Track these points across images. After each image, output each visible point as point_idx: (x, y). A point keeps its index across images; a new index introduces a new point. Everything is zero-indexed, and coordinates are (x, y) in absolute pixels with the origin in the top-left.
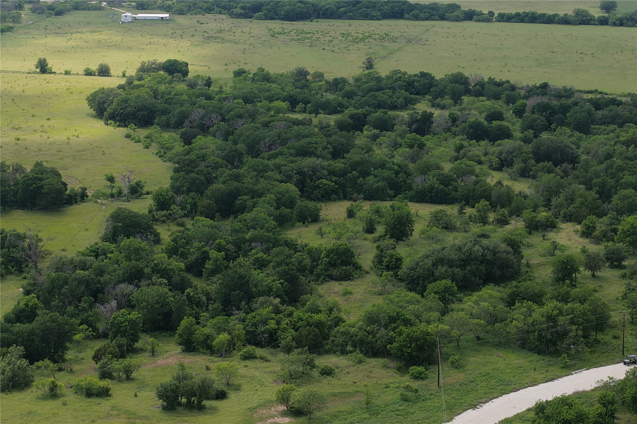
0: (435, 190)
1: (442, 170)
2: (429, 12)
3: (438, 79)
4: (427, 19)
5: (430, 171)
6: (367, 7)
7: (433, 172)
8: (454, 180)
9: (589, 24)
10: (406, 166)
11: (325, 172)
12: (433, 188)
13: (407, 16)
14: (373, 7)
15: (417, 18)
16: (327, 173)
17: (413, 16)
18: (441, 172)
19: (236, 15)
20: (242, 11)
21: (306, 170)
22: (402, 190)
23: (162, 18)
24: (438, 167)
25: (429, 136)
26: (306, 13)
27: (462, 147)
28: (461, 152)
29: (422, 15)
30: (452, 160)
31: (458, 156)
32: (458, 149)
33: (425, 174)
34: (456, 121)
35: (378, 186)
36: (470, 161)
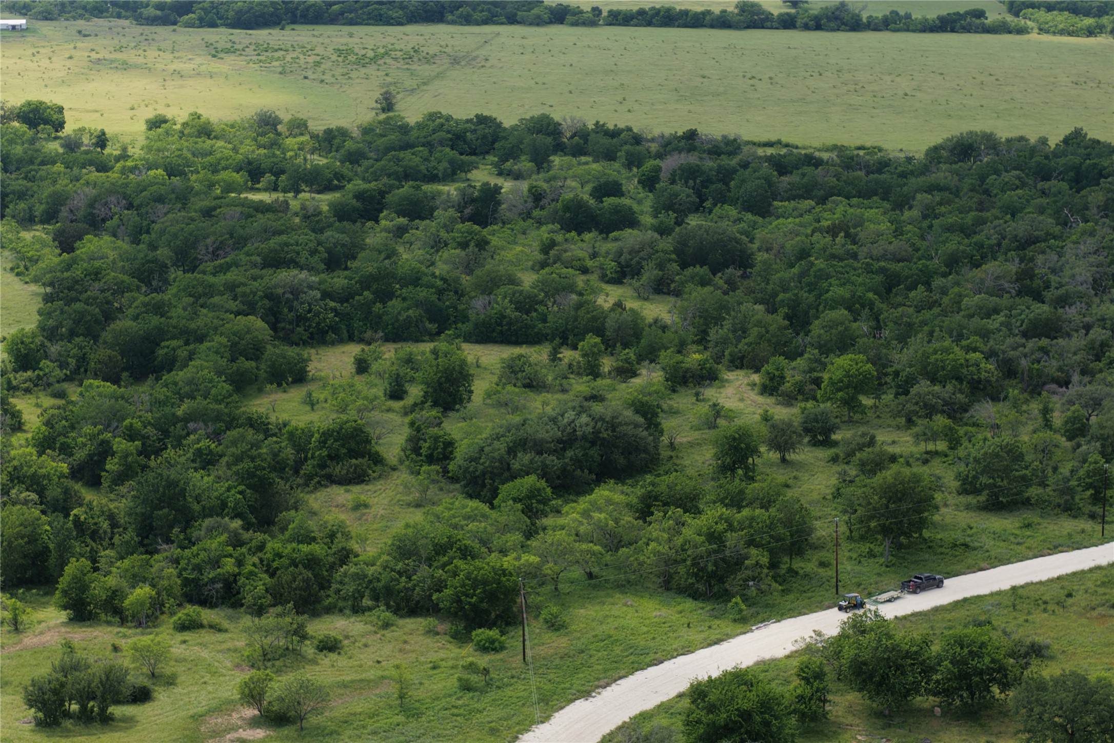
0: (507, 320)
1: (518, 285)
2: (489, 10)
3: (507, 126)
4: (485, 22)
5: (498, 287)
6: (381, 3)
7: (502, 290)
8: (541, 302)
9: (763, 27)
10: (457, 280)
11: (316, 294)
12: (503, 317)
13: (450, 17)
15: (467, 20)
16: (319, 296)
17: (461, 16)
18: (518, 288)
19: (147, 19)
20: (159, 13)
21: (280, 290)
22: (451, 321)
23: (14, 27)
24: (512, 281)
25: (495, 227)
26: (272, 15)
27: (552, 244)
28: (552, 252)
29: (476, 16)
30: (536, 268)
31: (546, 259)
32: (547, 248)
33: (490, 293)
34: (540, 200)
35: (408, 317)
36: (567, 268)
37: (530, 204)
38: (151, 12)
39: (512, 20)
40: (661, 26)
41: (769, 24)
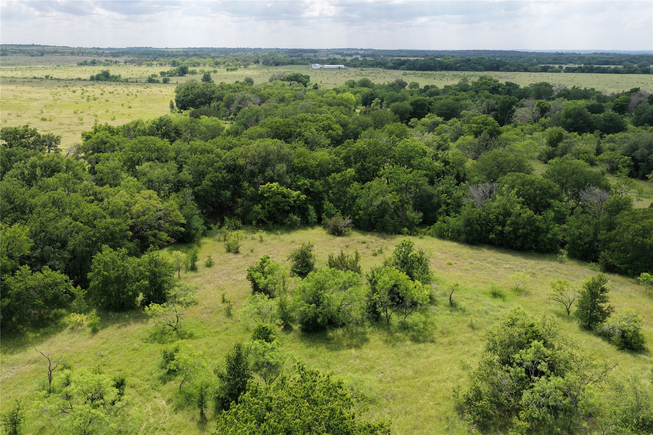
0: (513, 218)
1: (528, 173)
2: (517, 67)
3: (522, 88)
4: (515, 71)
5: (505, 173)
6: (475, 63)
7: (509, 177)
8: (555, 196)
10: (461, 163)
11: (282, 168)
12: (507, 214)
13: (501, 69)
14: (479, 63)
15: (508, 70)
16: (285, 168)
17: (505, 68)
18: (528, 177)
19: (388, 67)
20: (393, 65)
21: (241, 162)
22: (440, 210)
23: (339, 68)
24: (520, 167)
25: (509, 127)
26: (434, 67)
27: (560, 138)
28: (561, 145)
29: (512, 68)
30: (544, 158)
31: (554, 151)
32: (554, 142)
33: (495, 180)
34: (545, 112)
35: (383, 203)
36: (579, 159)
37: (537, 114)
38: (390, 64)
39: (526, 70)
40: (588, 73)
41: (637, 72)
